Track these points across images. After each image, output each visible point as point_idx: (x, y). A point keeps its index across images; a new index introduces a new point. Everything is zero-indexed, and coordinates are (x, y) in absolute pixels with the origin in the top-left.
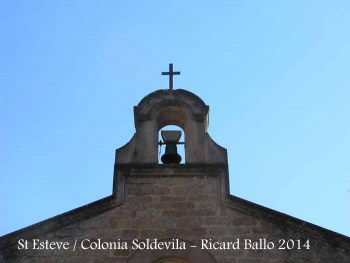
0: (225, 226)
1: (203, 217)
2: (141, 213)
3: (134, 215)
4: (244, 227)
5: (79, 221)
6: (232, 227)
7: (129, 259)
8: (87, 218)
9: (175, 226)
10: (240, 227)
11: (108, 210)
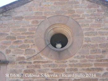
0: (84, 9)
1: (73, 5)
2: (44, 4)
3: (40, 5)
4: (93, 9)
5: (14, 8)
6: (87, 9)
7: (38, 25)
8: (18, 6)
9: (60, 9)
10: (91, 9)
11: (28, 2)
